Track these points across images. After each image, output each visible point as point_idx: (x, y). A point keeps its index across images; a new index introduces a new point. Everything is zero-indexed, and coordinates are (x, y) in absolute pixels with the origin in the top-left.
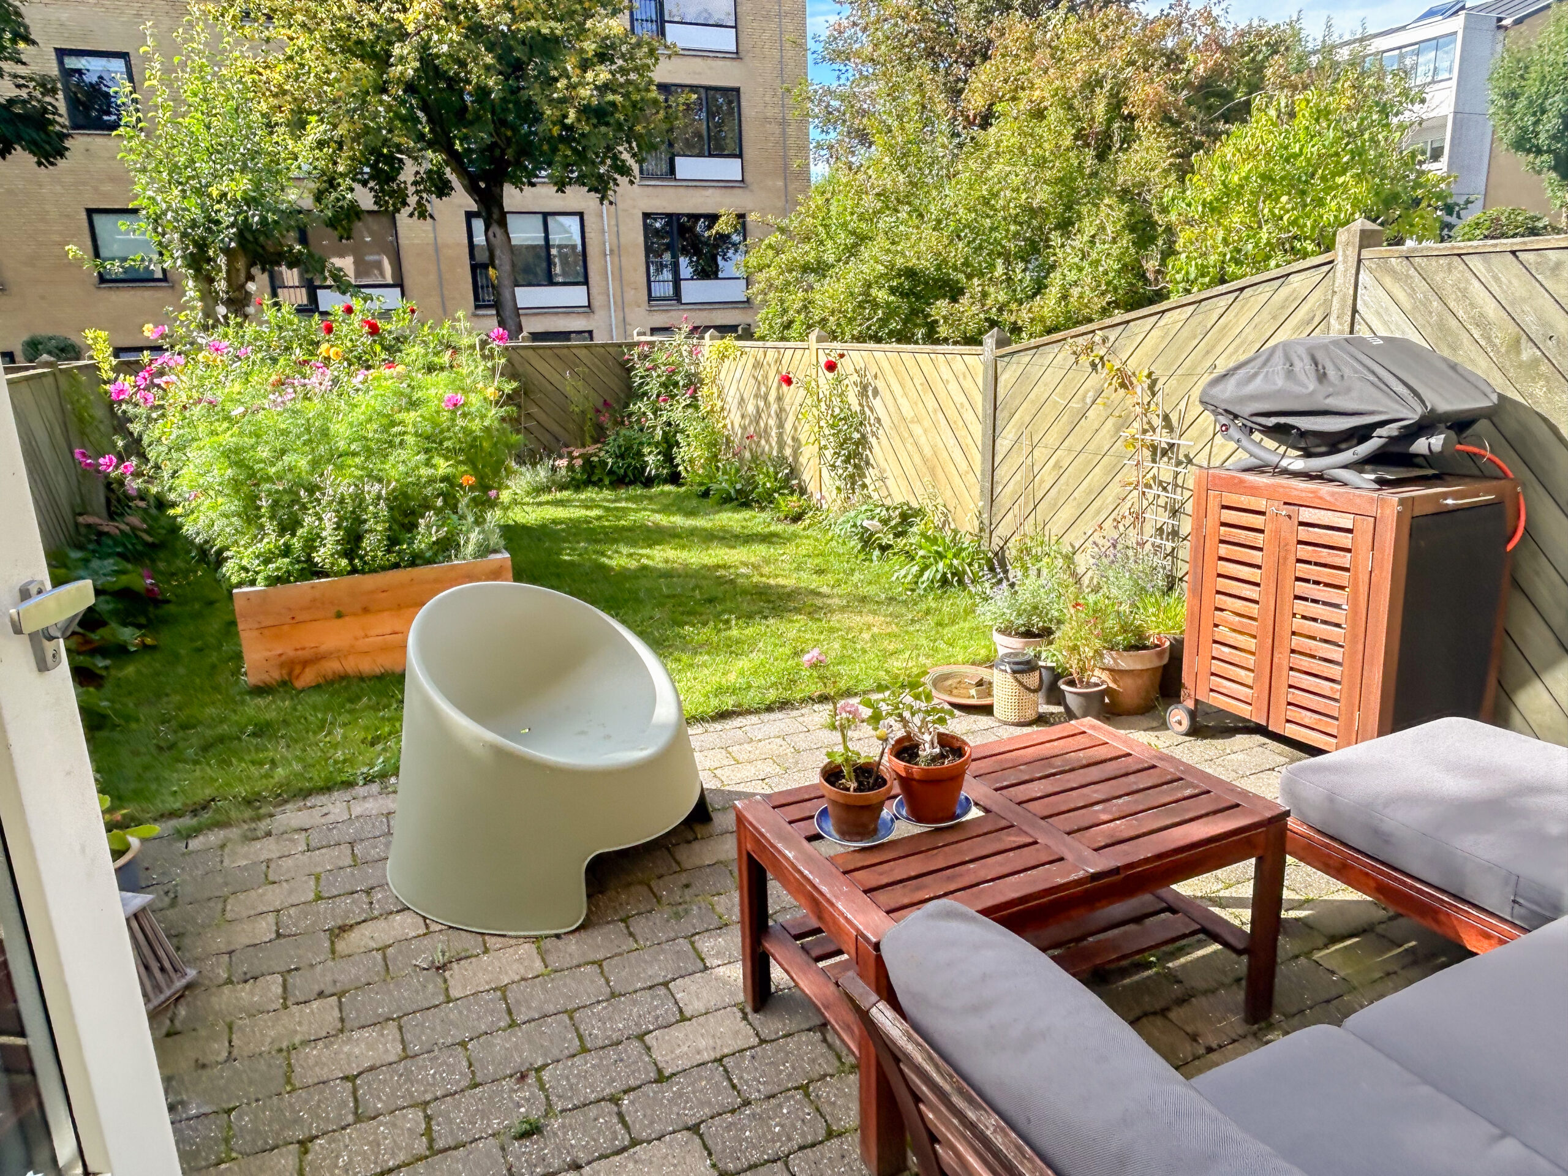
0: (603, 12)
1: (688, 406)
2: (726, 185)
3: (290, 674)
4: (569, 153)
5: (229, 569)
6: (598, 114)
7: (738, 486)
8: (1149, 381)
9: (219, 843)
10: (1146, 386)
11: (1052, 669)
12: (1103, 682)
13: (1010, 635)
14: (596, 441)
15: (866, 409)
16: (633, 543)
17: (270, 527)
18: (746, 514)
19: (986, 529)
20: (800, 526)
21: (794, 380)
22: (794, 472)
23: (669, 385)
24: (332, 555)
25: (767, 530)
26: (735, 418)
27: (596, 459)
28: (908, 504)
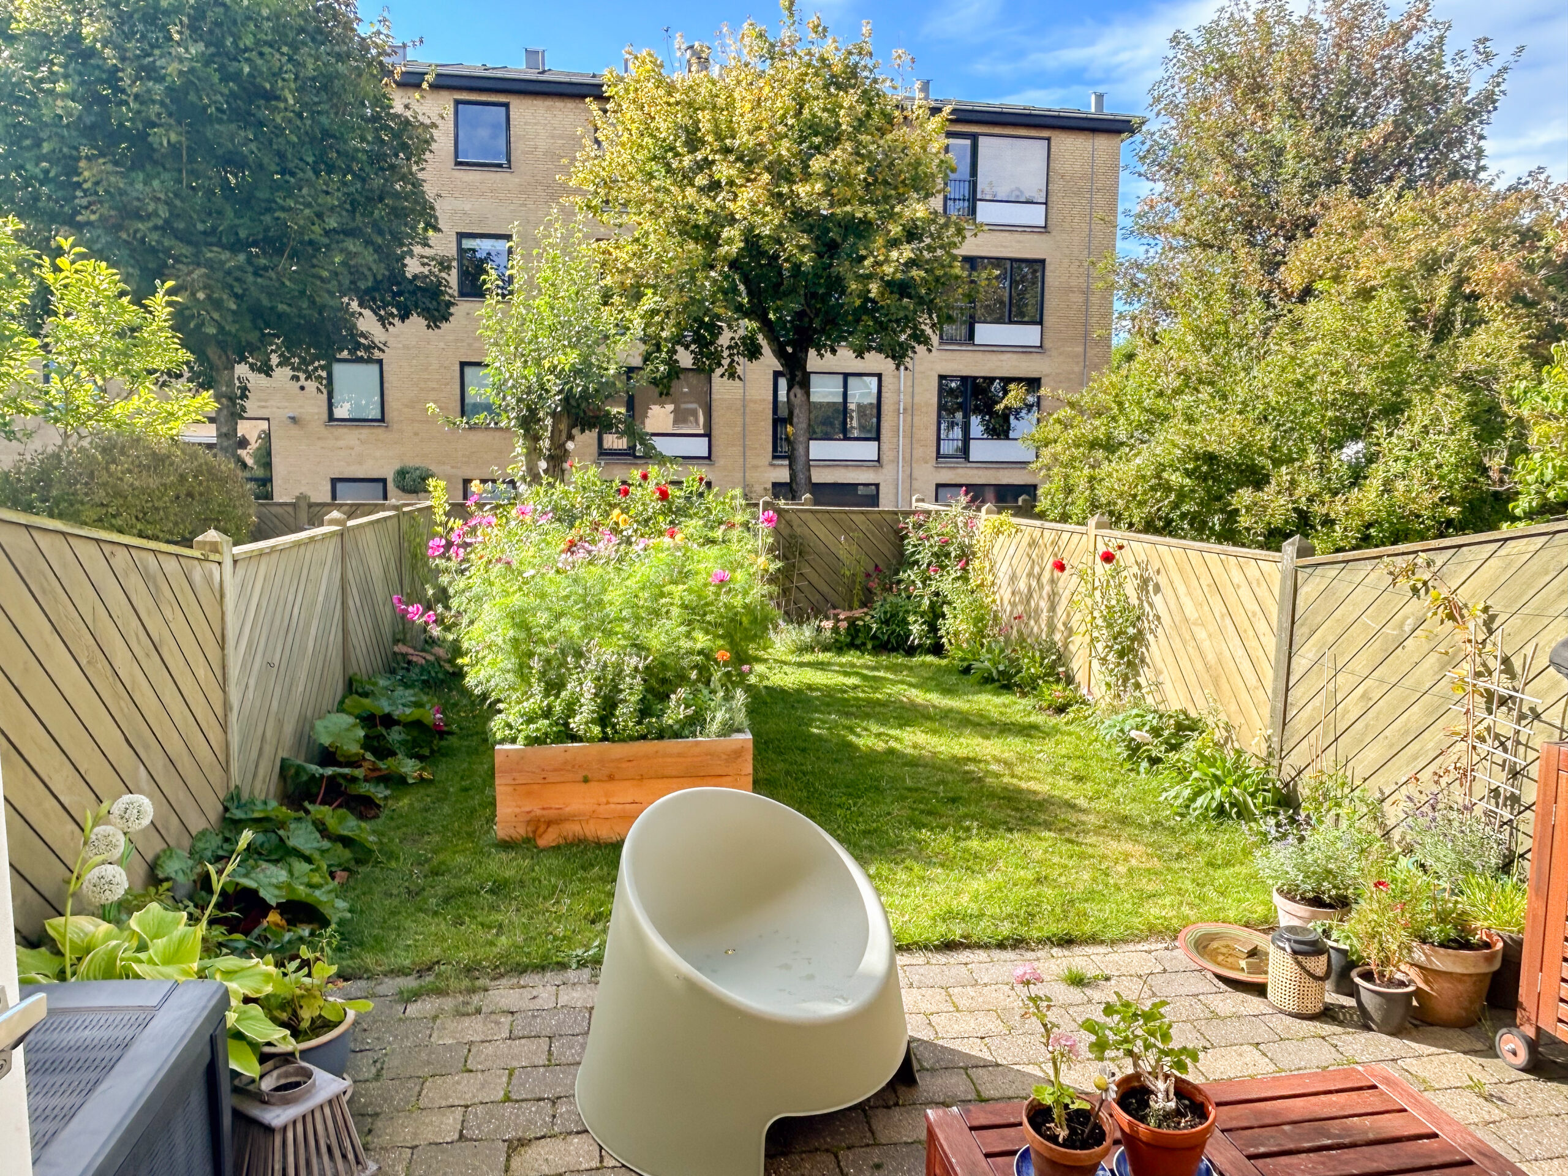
0: (915, 196)
1: (958, 578)
2: (1025, 350)
3: (534, 832)
4: (871, 323)
5: (496, 725)
6: (900, 288)
7: (1001, 668)
8: (1485, 616)
9: (433, 1013)
10: (1480, 622)
11: (1344, 952)
12: (1411, 981)
13: (1293, 899)
14: (864, 604)
15: (1145, 604)
16: (883, 721)
17: (537, 688)
18: (1006, 699)
19: (1275, 754)
20: (1063, 718)
21: (1068, 567)
22: (1062, 658)
23: (941, 556)
24: (586, 723)
25: (1027, 720)
26: (1005, 594)
27: (861, 623)
28: (1185, 713)
